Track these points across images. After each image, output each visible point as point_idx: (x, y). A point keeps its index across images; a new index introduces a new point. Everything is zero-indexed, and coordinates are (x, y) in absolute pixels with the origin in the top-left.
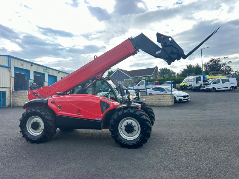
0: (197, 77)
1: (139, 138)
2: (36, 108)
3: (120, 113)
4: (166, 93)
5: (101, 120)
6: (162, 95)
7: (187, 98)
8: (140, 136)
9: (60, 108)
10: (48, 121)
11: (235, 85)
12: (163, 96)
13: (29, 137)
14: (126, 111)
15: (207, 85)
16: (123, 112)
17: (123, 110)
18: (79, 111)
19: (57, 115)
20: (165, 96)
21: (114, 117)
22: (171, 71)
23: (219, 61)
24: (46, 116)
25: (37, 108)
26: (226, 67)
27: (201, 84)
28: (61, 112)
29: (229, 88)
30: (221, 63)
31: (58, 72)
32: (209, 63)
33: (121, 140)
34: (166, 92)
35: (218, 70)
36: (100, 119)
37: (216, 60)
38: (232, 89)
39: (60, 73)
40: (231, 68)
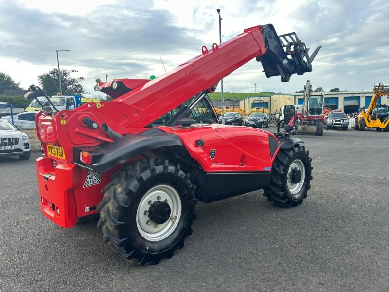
0: (68, 99)
3: (291, 154)
5: (271, 170)
9: (212, 157)
19: (207, 173)
23: (65, 74)
26: (76, 85)
30: (68, 78)
36: (269, 168)
37: (61, 73)
40: (82, 88)
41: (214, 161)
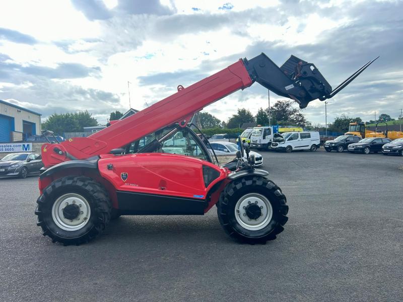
0: (265, 129)
1: (270, 226)
2: (75, 179)
3: (239, 186)
4: (228, 153)
5: (204, 198)
6: (224, 155)
7: (259, 161)
8: (273, 222)
9: (124, 179)
10: (101, 204)
11: (317, 143)
12: (224, 157)
13: (58, 234)
14: (249, 183)
15: (280, 141)
16: (244, 184)
17: (243, 181)
18: (163, 184)
19: (118, 190)
20: (229, 158)
21: (229, 193)
22: (214, 117)
23: (288, 105)
24: (95, 192)
25: (78, 179)
26: (297, 115)
27: (271, 140)
28: (126, 186)
29: (309, 148)
30: (290, 109)
31: (16, 109)
32: (274, 108)
33: (239, 231)
34: (228, 151)
35: (286, 119)
36: (202, 197)
37: (283, 104)
38: (314, 149)
39: (22, 111)
40: (303, 118)
41: (126, 182)
